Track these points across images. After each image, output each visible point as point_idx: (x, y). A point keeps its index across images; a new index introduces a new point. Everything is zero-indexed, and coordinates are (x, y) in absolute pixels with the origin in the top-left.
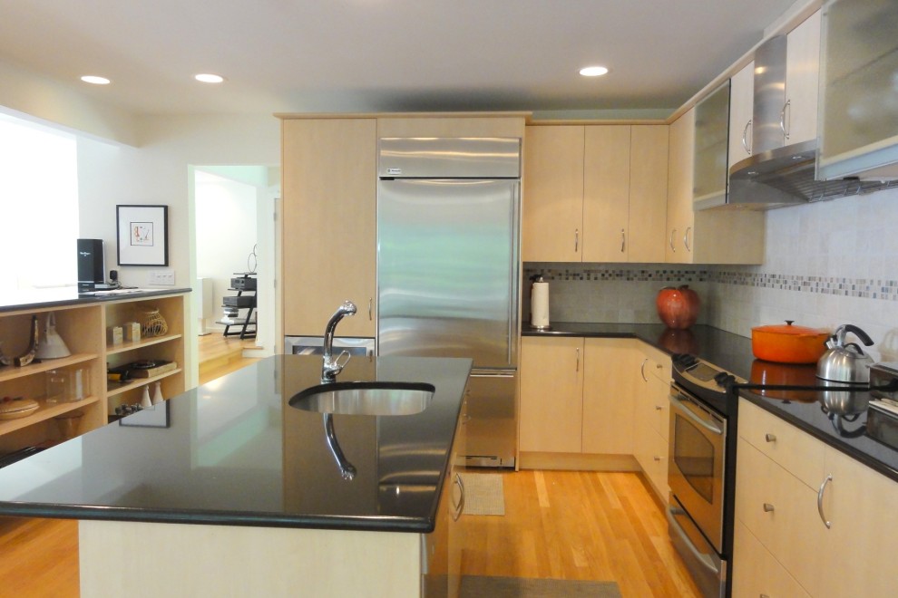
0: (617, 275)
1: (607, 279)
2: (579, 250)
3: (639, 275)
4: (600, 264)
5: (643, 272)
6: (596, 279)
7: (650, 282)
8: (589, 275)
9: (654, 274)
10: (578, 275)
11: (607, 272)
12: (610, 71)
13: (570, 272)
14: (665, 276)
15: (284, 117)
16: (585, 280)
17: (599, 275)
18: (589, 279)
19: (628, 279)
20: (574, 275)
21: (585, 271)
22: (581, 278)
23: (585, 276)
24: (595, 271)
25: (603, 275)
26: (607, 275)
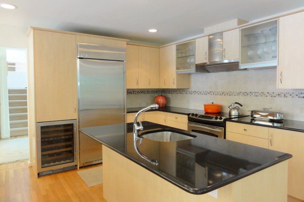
0: (141, 92)
1: (139, 94)
2: (138, 85)
3: (147, 92)
4: (137, 89)
5: (148, 91)
6: (136, 94)
7: (150, 94)
8: (134, 93)
9: (150, 92)
10: (131, 93)
11: (139, 91)
12: (158, 31)
13: (129, 92)
14: (153, 92)
15: (35, 29)
16: (133, 94)
17: (137, 93)
18: (134, 94)
19: (144, 93)
20: (130, 93)
21: (133, 91)
22: (132, 94)
23: (133, 93)
24: (136, 91)
25: (138, 92)
26: (139, 93)
